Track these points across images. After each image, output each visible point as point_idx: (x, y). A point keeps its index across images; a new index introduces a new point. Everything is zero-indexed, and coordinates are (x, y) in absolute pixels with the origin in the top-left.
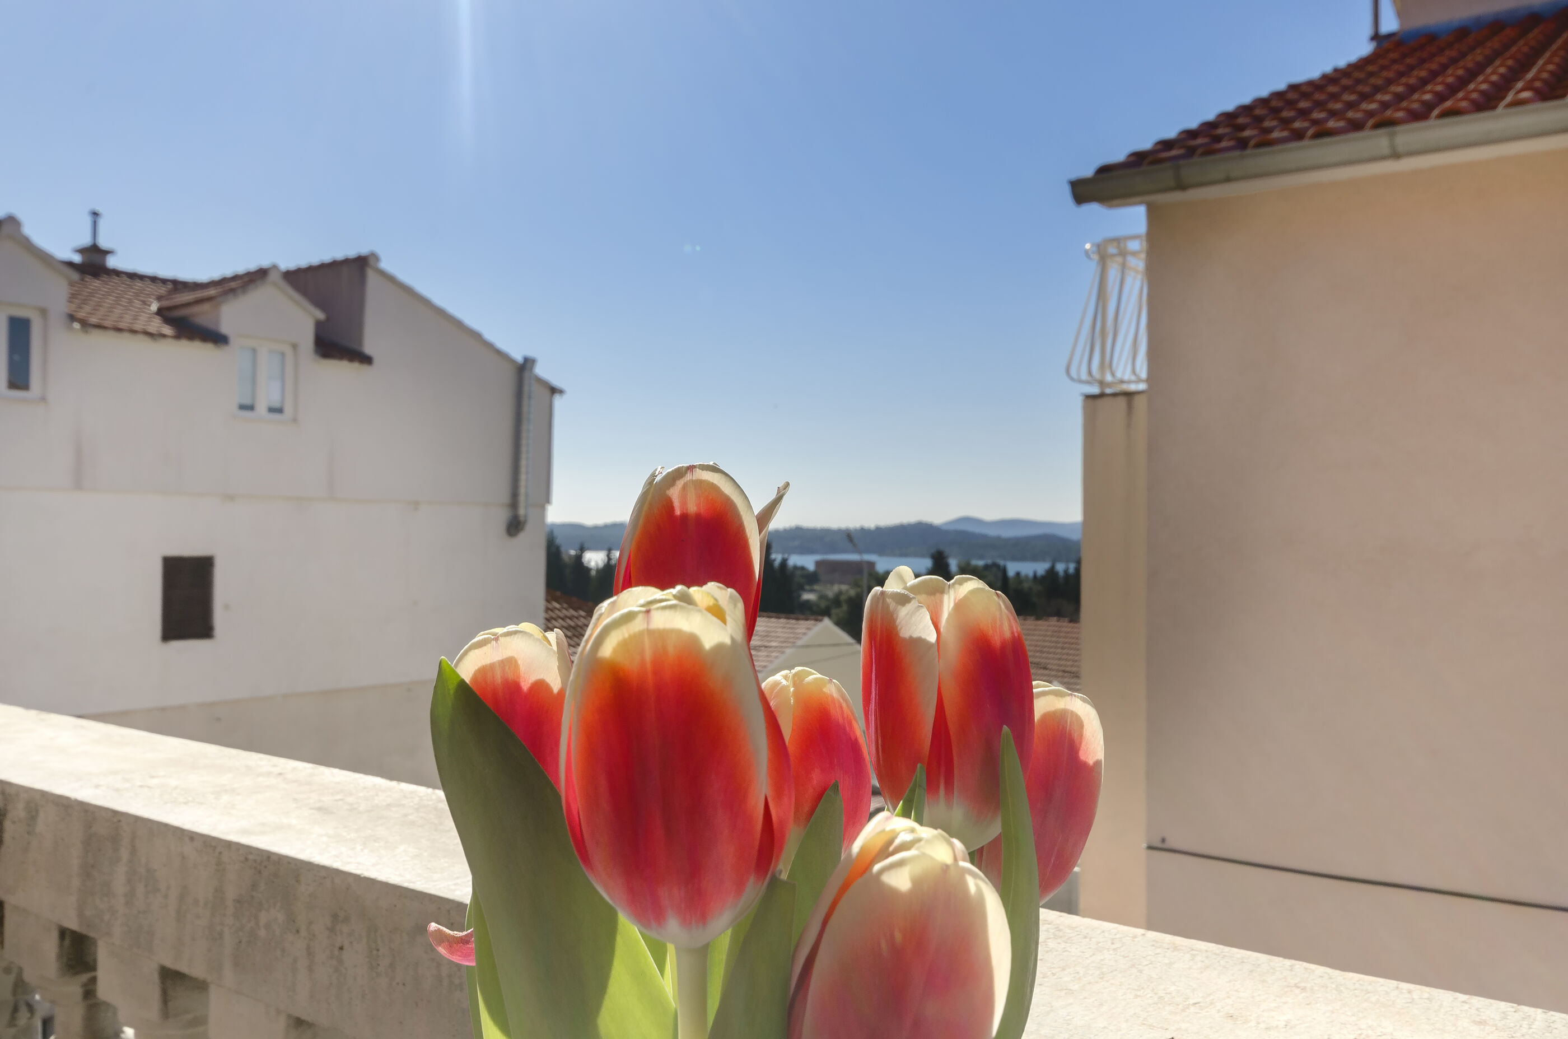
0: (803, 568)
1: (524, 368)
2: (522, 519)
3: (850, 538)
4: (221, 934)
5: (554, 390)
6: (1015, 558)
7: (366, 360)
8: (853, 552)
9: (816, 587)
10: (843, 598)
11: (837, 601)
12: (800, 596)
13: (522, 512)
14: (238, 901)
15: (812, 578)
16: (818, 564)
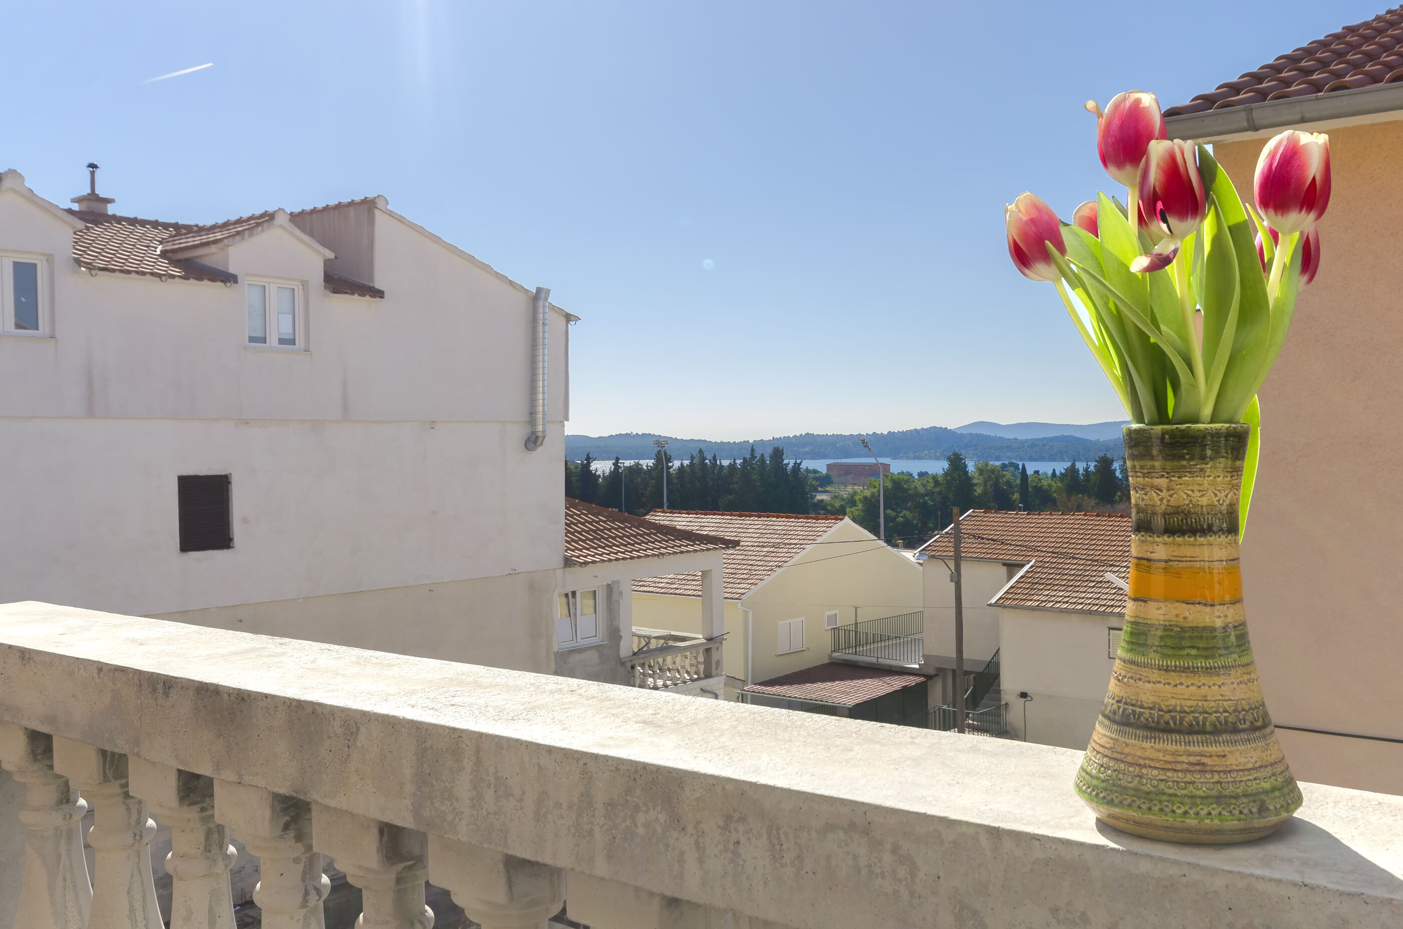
0: (815, 471)
1: (538, 297)
2: (540, 434)
3: (865, 443)
4: (591, 832)
5: (568, 318)
6: (1032, 459)
7: (379, 294)
8: (866, 456)
9: (829, 488)
10: (857, 498)
11: (852, 502)
12: (813, 497)
13: (540, 428)
14: (610, 805)
15: (825, 481)
16: (829, 467)
